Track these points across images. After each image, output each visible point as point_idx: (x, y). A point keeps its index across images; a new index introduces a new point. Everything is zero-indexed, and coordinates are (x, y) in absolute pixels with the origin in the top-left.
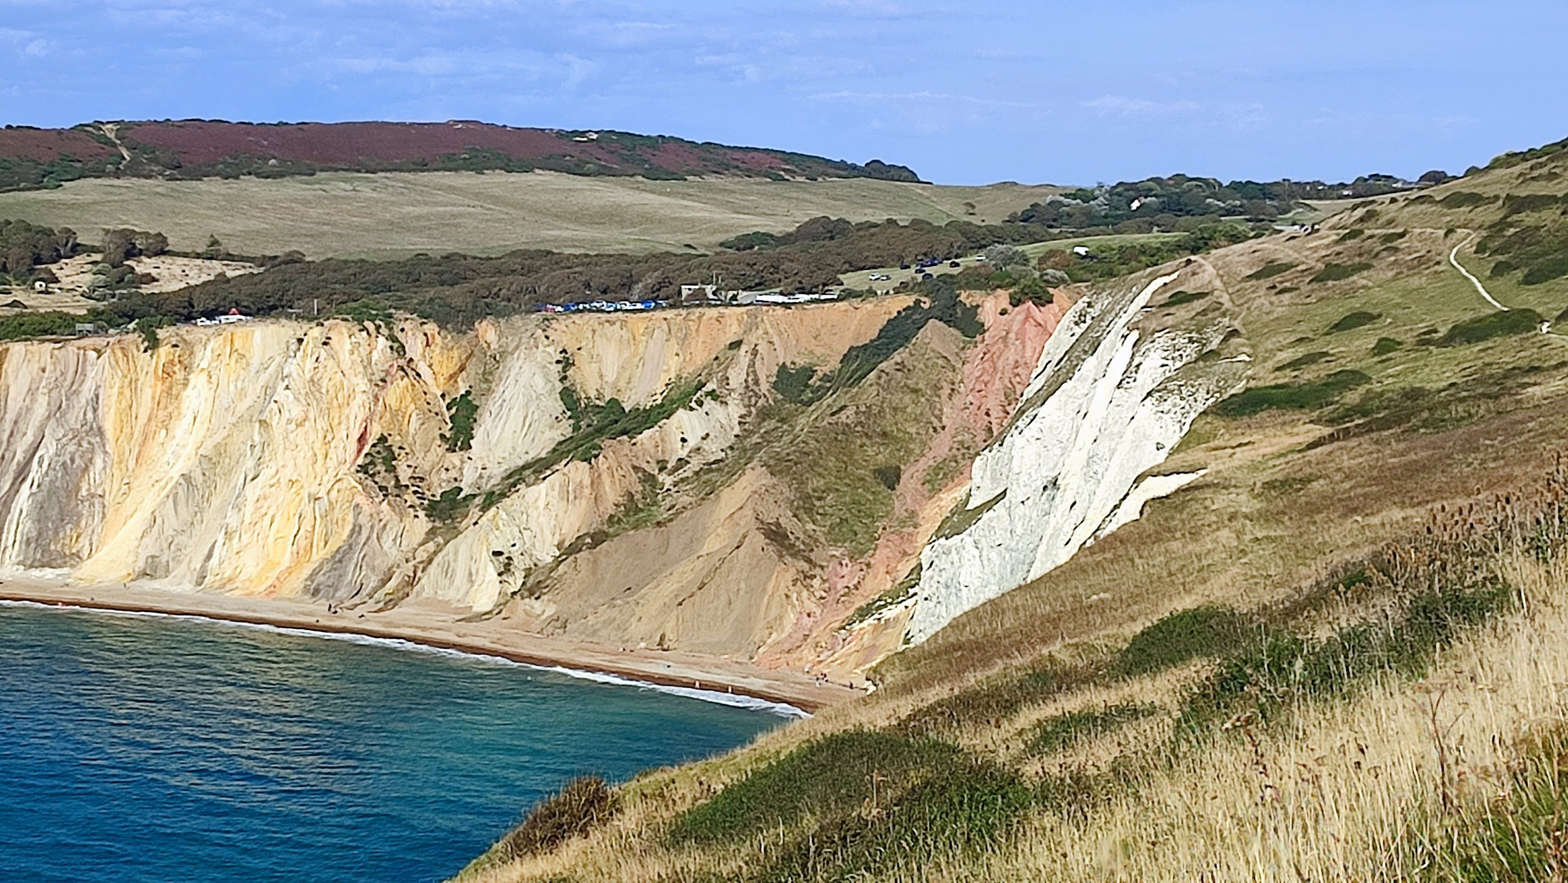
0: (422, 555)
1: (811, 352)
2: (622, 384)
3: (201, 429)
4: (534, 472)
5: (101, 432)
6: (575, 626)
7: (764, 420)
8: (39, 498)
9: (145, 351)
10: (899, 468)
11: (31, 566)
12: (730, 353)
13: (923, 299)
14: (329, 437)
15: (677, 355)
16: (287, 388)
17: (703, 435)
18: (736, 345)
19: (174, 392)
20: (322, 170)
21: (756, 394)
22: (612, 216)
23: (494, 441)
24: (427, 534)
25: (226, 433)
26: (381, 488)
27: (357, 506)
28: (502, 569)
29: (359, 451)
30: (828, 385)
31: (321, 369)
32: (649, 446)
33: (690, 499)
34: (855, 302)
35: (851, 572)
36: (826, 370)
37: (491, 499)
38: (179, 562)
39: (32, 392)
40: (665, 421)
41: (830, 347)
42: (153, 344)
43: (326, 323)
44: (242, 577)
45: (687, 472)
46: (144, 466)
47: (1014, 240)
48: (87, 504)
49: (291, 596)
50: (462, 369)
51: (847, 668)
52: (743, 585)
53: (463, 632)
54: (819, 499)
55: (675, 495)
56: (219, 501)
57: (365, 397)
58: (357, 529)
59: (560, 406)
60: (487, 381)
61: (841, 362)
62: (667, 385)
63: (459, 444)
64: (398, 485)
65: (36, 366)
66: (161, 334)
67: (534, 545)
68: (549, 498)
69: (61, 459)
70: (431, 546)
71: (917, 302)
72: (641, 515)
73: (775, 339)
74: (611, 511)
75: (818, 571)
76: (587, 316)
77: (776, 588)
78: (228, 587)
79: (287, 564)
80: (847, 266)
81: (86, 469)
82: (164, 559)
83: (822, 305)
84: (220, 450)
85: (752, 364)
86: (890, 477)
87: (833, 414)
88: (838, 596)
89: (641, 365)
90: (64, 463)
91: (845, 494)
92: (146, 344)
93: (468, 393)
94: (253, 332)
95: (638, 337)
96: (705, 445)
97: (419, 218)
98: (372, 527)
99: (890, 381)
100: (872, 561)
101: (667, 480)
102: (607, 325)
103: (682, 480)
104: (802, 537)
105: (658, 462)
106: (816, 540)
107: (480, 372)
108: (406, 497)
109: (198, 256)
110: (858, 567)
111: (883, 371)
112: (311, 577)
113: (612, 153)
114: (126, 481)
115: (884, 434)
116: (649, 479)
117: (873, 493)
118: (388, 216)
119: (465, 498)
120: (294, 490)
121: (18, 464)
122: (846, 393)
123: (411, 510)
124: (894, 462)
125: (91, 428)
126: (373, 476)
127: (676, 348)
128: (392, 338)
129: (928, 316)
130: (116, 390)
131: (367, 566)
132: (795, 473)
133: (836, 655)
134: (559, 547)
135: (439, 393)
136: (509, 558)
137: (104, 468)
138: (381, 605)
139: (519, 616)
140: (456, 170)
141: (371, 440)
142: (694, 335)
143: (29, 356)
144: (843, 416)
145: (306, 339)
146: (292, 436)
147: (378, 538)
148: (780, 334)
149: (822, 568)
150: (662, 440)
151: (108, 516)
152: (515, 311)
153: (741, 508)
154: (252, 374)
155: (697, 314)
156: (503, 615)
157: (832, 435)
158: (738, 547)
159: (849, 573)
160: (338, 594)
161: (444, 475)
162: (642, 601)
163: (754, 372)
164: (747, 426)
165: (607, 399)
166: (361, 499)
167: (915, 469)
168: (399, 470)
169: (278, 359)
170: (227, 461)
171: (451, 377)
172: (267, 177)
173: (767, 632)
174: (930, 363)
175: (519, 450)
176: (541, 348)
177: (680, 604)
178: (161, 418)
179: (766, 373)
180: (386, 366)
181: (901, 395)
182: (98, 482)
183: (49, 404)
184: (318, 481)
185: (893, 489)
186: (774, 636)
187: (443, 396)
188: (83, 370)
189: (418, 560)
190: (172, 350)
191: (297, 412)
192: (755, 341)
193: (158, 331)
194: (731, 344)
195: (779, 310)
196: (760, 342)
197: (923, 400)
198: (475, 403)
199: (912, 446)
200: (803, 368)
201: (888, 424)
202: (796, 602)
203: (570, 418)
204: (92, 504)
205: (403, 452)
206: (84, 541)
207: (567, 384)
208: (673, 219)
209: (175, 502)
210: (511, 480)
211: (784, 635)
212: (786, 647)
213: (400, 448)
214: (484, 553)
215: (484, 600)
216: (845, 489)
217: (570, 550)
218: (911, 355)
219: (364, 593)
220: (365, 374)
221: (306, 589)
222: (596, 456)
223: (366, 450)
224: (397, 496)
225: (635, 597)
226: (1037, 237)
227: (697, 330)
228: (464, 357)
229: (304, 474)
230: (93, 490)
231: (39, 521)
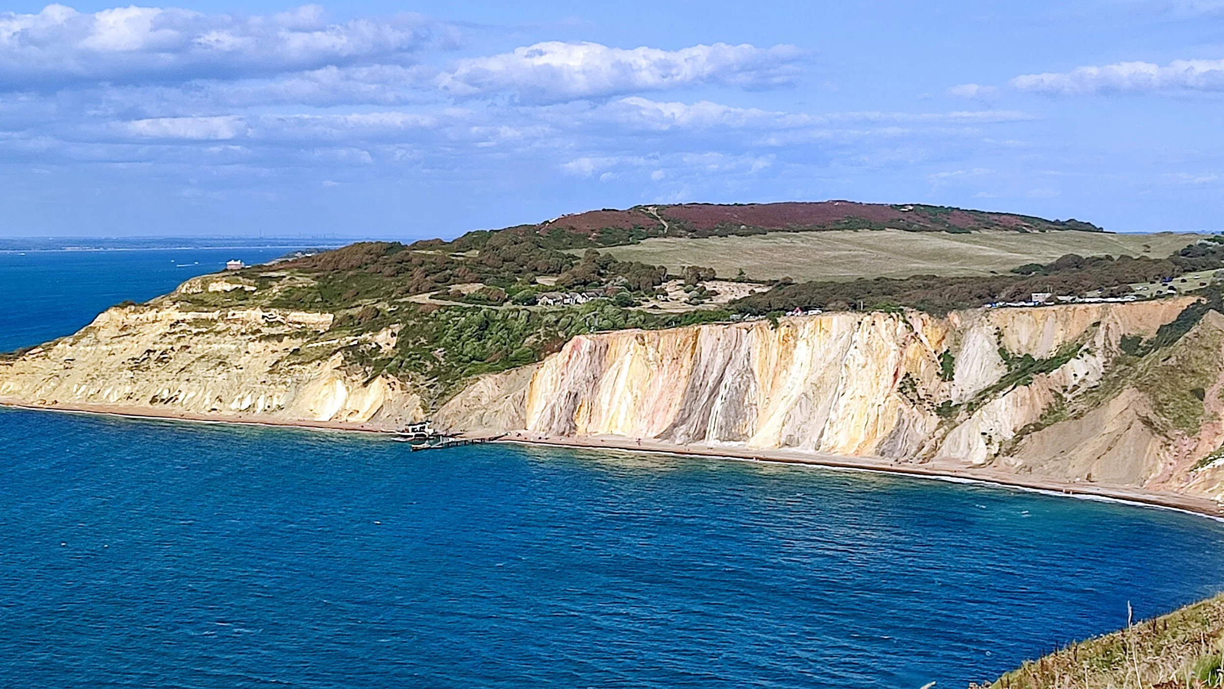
0: (938, 435)
1: (1138, 328)
2: (1031, 346)
3: (805, 371)
4: (993, 392)
5: (752, 372)
6: (1036, 470)
7: (1117, 365)
8: (725, 405)
9: (772, 329)
10: (1203, 389)
11: (724, 441)
12: (1094, 328)
13: (1202, 299)
14: (878, 375)
15: (1062, 330)
16: (856, 348)
17: (1086, 372)
18: (1097, 324)
19: (789, 350)
20: (770, 231)
21: (1111, 351)
22: (940, 255)
23: (966, 376)
24: (939, 424)
25: (822, 372)
26: (912, 400)
27: (900, 409)
28: (987, 442)
29: (895, 381)
30: (1151, 346)
31: (872, 338)
32: (1057, 378)
33: (1084, 407)
34: (1161, 300)
35: (1189, 443)
36: (1148, 337)
37: (971, 408)
38: (805, 438)
39: (714, 351)
40: (1064, 365)
41: (1148, 325)
42: (776, 326)
43: (873, 314)
44: (839, 446)
45: (1079, 392)
46: (776, 389)
47: (1203, 267)
48: (749, 408)
49: (870, 455)
50: (944, 338)
51: (1199, 490)
52: (1132, 449)
53: (975, 473)
54: (1166, 405)
55: (1075, 404)
56: (822, 407)
57: (895, 352)
58: (902, 421)
59: (999, 358)
60: (957, 344)
61: (1157, 333)
62: (1058, 346)
63: (947, 377)
64: (919, 399)
65: (715, 337)
66: (779, 320)
67: (1001, 430)
68: (1007, 406)
69: (735, 385)
70: (942, 430)
71: (1199, 301)
72: (1057, 415)
73: (1119, 321)
74: (1041, 412)
75: (1171, 442)
76: (1009, 309)
77: (1152, 449)
78: (833, 451)
79: (863, 440)
80: (1116, 282)
81: (747, 390)
82: (796, 437)
83: (1142, 302)
84: (821, 379)
85: (1107, 335)
86: (1200, 394)
87: (1164, 360)
88: (1185, 455)
89: (1041, 335)
90: (736, 388)
91: (1178, 403)
92: (772, 325)
93: (948, 351)
94: (832, 319)
95: (1038, 321)
96: (1087, 378)
97: (835, 257)
98: (910, 420)
99: (1192, 343)
100: (1200, 437)
101: (1069, 397)
102: (1021, 314)
103: (1077, 396)
104: (1160, 424)
105: (1063, 387)
106: (1168, 426)
107: (953, 339)
108: (924, 405)
109: (733, 281)
110: (1193, 440)
111: (1187, 338)
112: (879, 445)
113: (924, 218)
114: (767, 397)
115: (1193, 372)
116: (1058, 396)
117: (1192, 402)
118: (818, 257)
119: (956, 406)
120: (863, 401)
121: (710, 388)
122: (1165, 350)
123: (928, 412)
124: (1200, 386)
125: (747, 370)
126: (905, 394)
127: (1061, 327)
128: (905, 321)
129: (1207, 308)
130: (758, 350)
131: (910, 440)
132: (1151, 391)
133: (1191, 485)
134: (1014, 431)
135: (933, 351)
136: (990, 436)
137: (756, 390)
138: (921, 460)
139: (1003, 465)
140: (843, 229)
141: (901, 375)
142: (1071, 319)
143: (711, 332)
144: (1170, 361)
145: (862, 322)
146: (860, 373)
147: (913, 426)
148: (1120, 318)
149: (1173, 440)
150: (1064, 375)
151: (760, 416)
152: (969, 307)
153: (1126, 409)
154: (833, 341)
155: (1072, 308)
156: (993, 464)
157: (1165, 372)
158: (1128, 429)
159: (1188, 443)
160: (895, 455)
161: (941, 394)
162: (1073, 458)
163: (1108, 339)
164: (1107, 368)
165: (1024, 354)
166: (902, 406)
167: (1211, 390)
168: (918, 391)
169: (847, 333)
170: (825, 386)
171: (938, 342)
172: (742, 236)
173: (1149, 473)
174: (1213, 333)
175: (980, 381)
176: (985, 326)
177: (1099, 458)
178: (783, 364)
179: (1115, 339)
180: (904, 337)
181: (1198, 351)
182: (753, 397)
183: (724, 357)
184: (875, 397)
185: (1202, 400)
186: (1153, 475)
187: (935, 352)
188: (740, 339)
189: (937, 437)
190: (787, 329)
191: (861, 360)
192: (1107, 322)
193: (778, 319)
194: (1094, 324)
195: (1119, 305)
196: (1110, 322)
197: (1212, 353)
198: (953, 356)
199: (1209, 378)
200: (1135, 337)
201: (1194, 365)
202: (1162, 458)
203: (1005, 364)
204: (751, 409)
205: (919, 382)
206: (749, 428)
207: (1001, 346)
208: (977, 256)
209: (800, 406)
210: (981, 397)
211: (1159, 474)
212: (1161, 480)
213: (918, 379)
214: (977, 433)
215: (979, 458)
216: (1178, 400)
217: (1022, 433)
218: (1202, 329)
219: (909, 455)
220: (894, 341)
221: (877, 452)
222: (1031, 383)
223: (899, 380)
224: (920, 404)
225: (1068, 455)
226: (1215, 265)
227: (1073, 316)
228: (944, 331)
229: (867, 392)
230: (751, 402)
231: (726, 417)
